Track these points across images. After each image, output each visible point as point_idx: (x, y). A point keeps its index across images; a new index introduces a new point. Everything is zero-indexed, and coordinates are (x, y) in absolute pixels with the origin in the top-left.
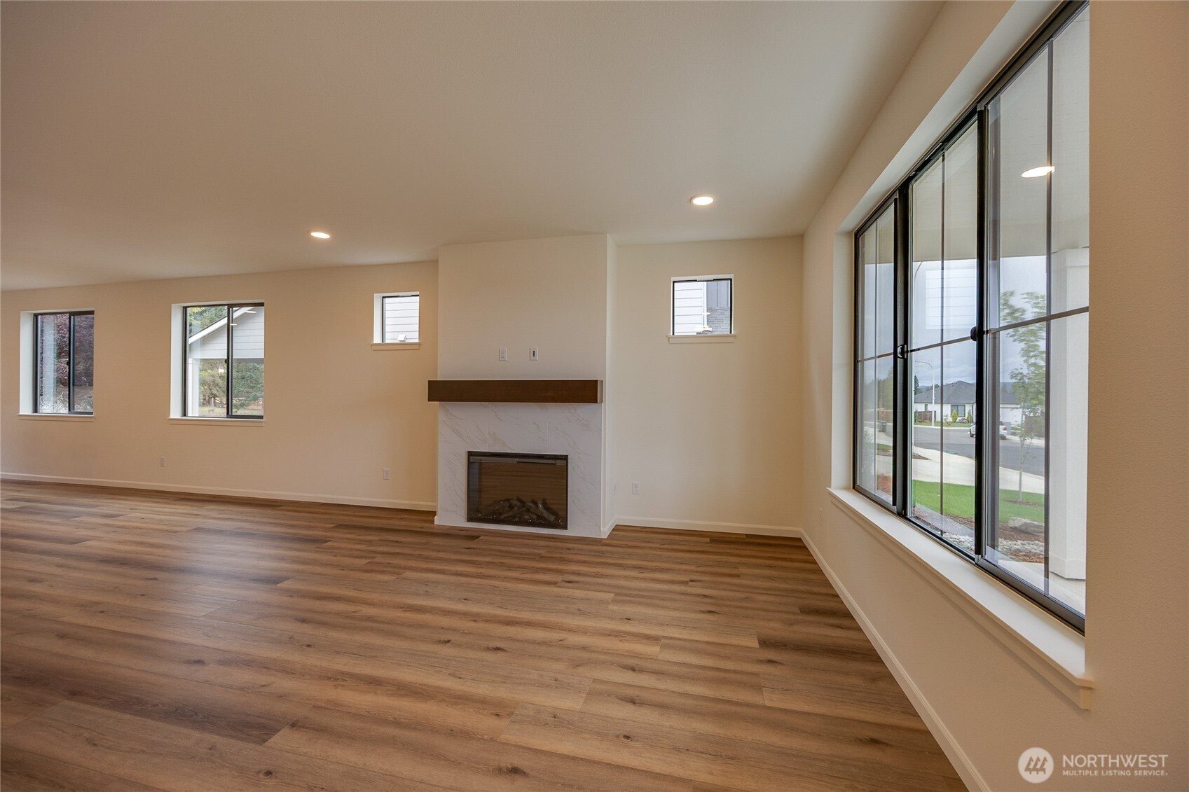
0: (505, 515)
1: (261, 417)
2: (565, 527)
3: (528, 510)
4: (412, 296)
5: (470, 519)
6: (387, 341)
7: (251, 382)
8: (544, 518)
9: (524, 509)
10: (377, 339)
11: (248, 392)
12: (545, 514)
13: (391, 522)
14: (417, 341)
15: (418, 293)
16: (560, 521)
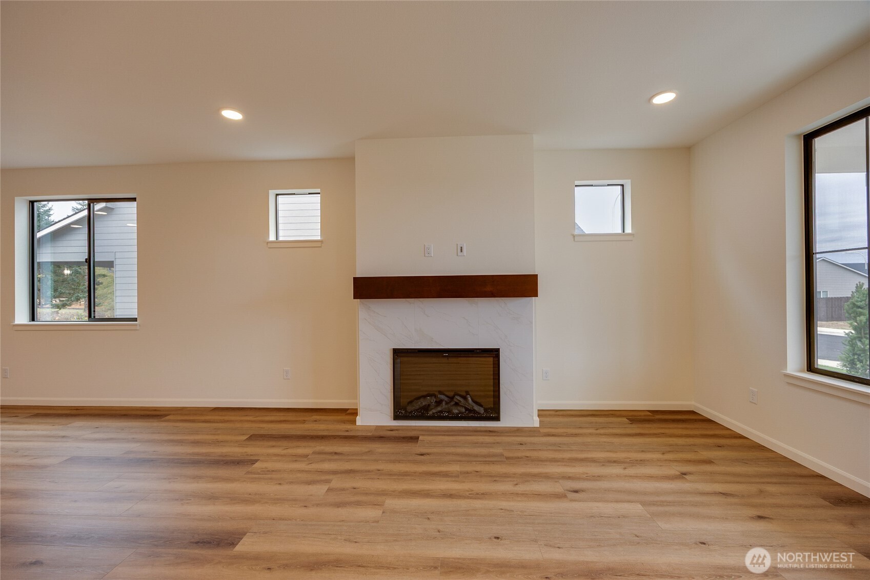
0: (434, 411)
1: (135, 320)
2: (497, 419)
3: (457, 404)
4: (309, 194)
5: (396, 417)
6: (281, 239)
7: (73, 284)
8: (474, 411)
9: (453, 403)
10: (272, 238)
11: (70, 294)
12: (476, 408)
13: (306, 426)
14: (319, 238)
15: (318, 191)
16: (494, 413)
